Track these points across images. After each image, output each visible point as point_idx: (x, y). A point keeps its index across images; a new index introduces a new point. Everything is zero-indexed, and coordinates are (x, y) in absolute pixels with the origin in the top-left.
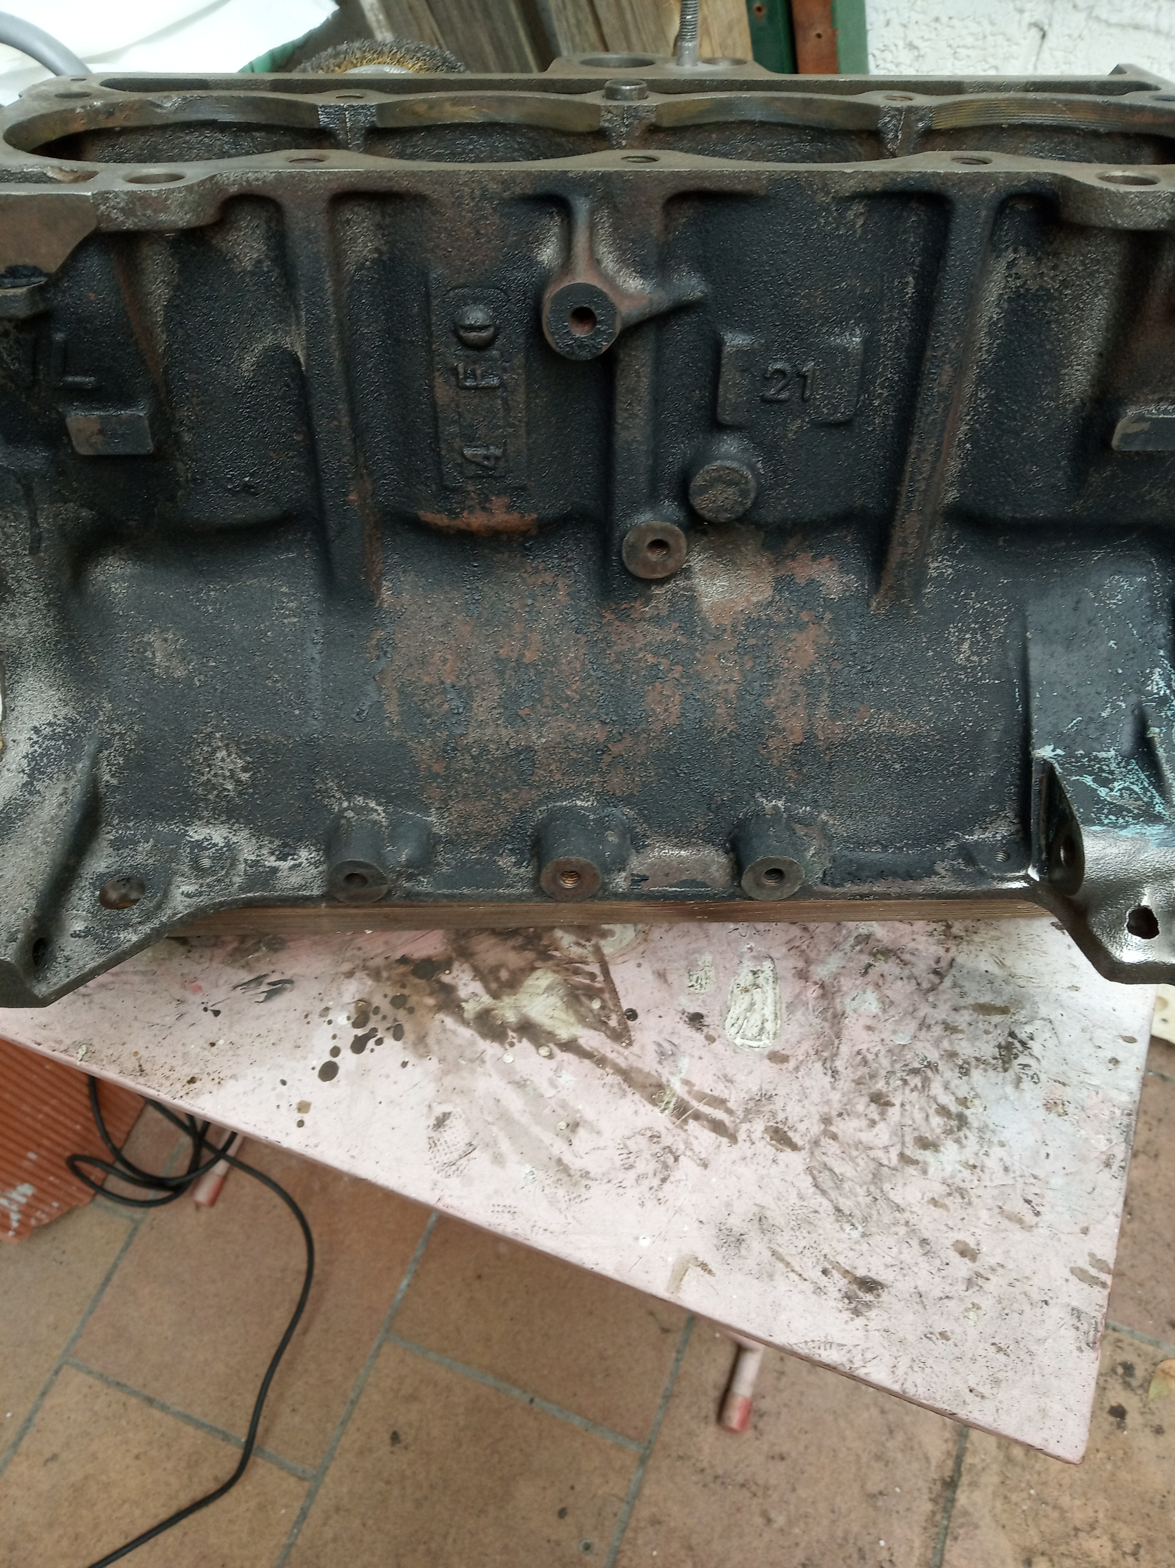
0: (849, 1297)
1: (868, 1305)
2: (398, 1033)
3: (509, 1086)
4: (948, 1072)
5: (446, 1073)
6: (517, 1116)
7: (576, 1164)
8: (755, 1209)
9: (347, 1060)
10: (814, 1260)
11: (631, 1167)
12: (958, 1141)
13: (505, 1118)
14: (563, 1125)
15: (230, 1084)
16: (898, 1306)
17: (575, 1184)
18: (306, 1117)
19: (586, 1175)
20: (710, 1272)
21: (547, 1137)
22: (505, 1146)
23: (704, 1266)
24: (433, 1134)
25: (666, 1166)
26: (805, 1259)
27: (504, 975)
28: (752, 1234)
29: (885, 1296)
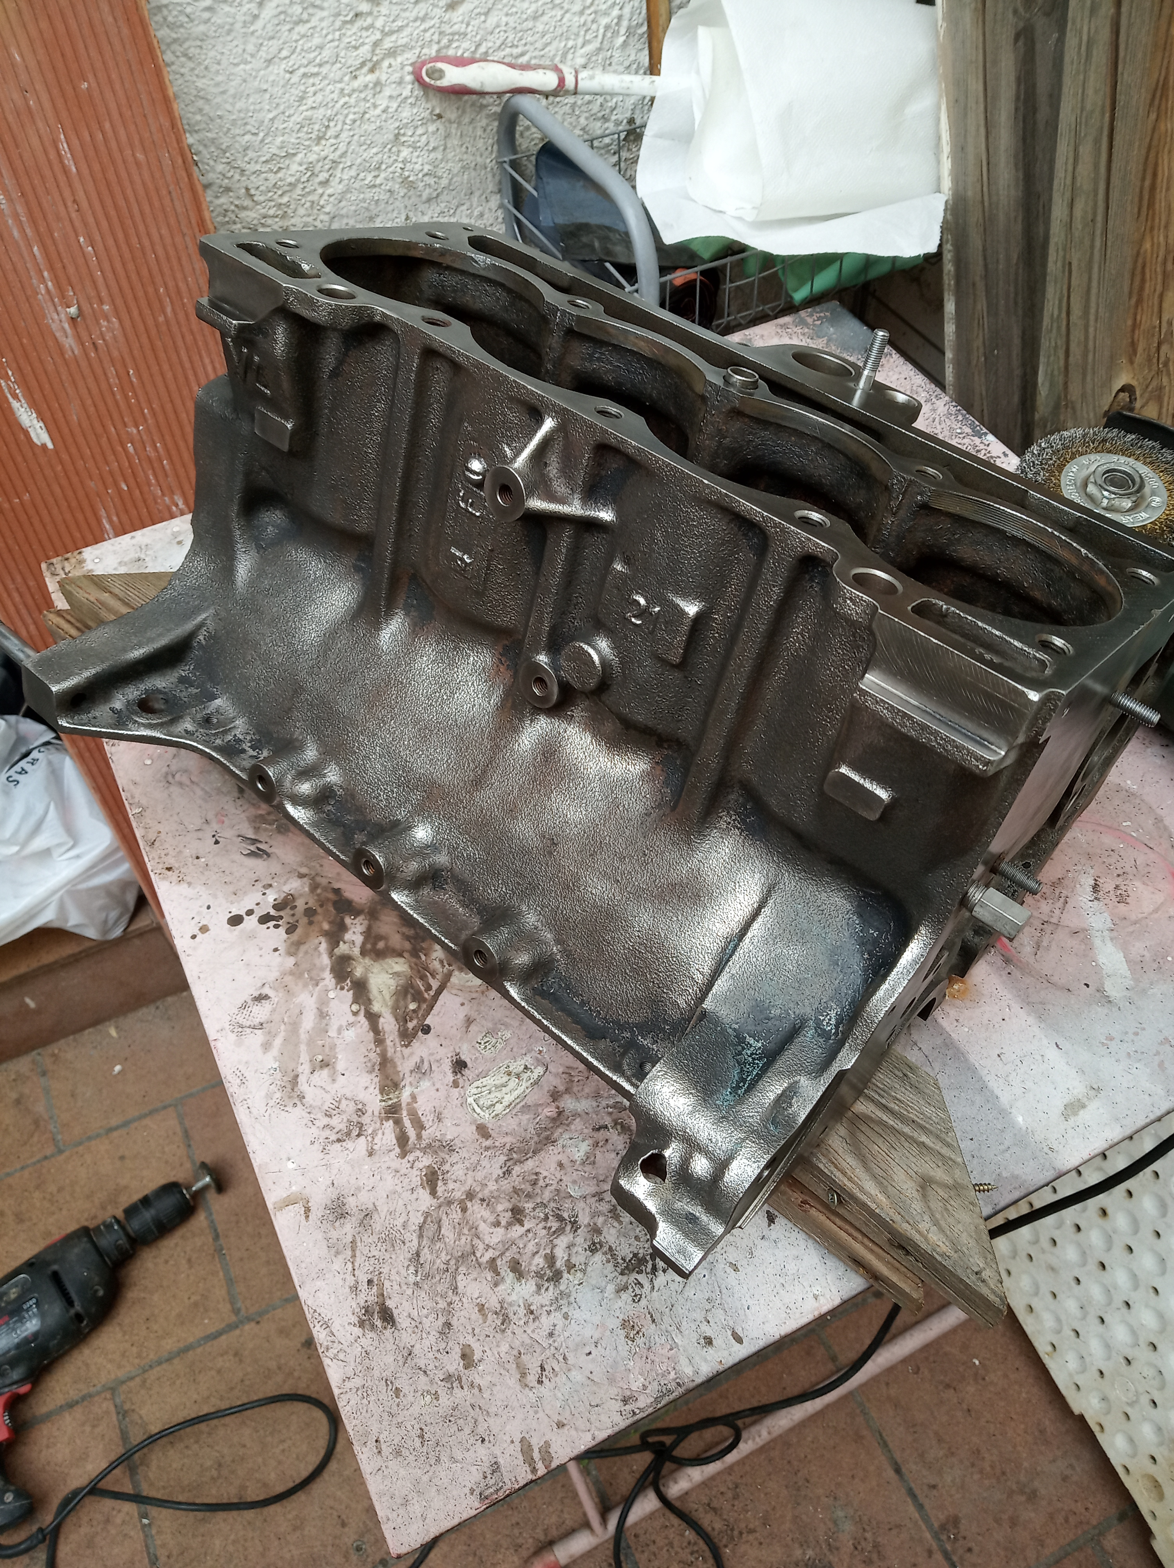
0: (367, 1310)
1: (373, 1327)
2: (290, 930)
3: (315, 1011)
4: (581, 1239)
5: (291, 973)
6: (302, 1031)
7: (303, 1085)
8: (371, 1207)
9: (251, 922)
10: (372, 1269)
11: (330, 1116)
13: (294, 1027)
14: (320, 1058)
15: (184, 886)
16: (390, 1346)
17: (290, 1097)
18: (200, 936)
19: (302, 1097)
20: (307, 1217)
21: (304, 1057)
22: (278, 1042)
23: (307, 1210)
24: (250, 1002)
25: (348, 1134)
26: (367, 1263)
27: (381, 945)
28: (354, 1219)
29: (388, 1332)
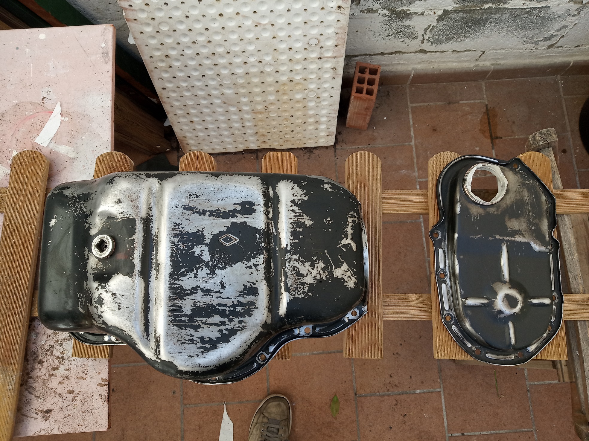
0: (44, 417)
1: (49, 417)
12: (63, 364)
16: (56, 414)
29: (53, 412)
